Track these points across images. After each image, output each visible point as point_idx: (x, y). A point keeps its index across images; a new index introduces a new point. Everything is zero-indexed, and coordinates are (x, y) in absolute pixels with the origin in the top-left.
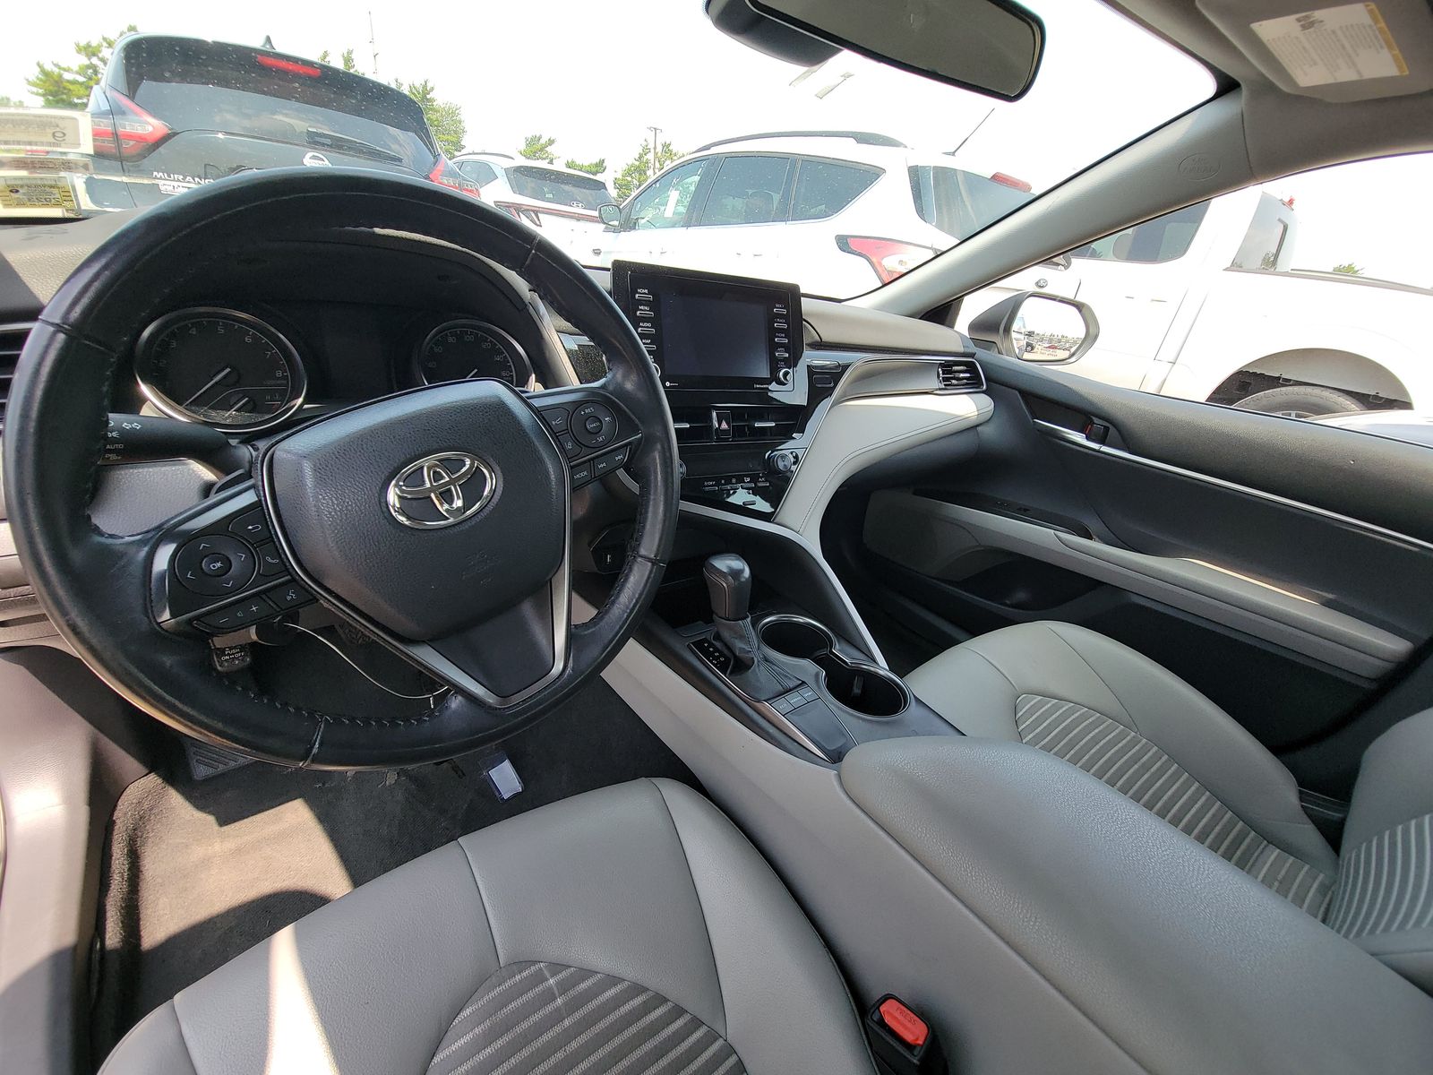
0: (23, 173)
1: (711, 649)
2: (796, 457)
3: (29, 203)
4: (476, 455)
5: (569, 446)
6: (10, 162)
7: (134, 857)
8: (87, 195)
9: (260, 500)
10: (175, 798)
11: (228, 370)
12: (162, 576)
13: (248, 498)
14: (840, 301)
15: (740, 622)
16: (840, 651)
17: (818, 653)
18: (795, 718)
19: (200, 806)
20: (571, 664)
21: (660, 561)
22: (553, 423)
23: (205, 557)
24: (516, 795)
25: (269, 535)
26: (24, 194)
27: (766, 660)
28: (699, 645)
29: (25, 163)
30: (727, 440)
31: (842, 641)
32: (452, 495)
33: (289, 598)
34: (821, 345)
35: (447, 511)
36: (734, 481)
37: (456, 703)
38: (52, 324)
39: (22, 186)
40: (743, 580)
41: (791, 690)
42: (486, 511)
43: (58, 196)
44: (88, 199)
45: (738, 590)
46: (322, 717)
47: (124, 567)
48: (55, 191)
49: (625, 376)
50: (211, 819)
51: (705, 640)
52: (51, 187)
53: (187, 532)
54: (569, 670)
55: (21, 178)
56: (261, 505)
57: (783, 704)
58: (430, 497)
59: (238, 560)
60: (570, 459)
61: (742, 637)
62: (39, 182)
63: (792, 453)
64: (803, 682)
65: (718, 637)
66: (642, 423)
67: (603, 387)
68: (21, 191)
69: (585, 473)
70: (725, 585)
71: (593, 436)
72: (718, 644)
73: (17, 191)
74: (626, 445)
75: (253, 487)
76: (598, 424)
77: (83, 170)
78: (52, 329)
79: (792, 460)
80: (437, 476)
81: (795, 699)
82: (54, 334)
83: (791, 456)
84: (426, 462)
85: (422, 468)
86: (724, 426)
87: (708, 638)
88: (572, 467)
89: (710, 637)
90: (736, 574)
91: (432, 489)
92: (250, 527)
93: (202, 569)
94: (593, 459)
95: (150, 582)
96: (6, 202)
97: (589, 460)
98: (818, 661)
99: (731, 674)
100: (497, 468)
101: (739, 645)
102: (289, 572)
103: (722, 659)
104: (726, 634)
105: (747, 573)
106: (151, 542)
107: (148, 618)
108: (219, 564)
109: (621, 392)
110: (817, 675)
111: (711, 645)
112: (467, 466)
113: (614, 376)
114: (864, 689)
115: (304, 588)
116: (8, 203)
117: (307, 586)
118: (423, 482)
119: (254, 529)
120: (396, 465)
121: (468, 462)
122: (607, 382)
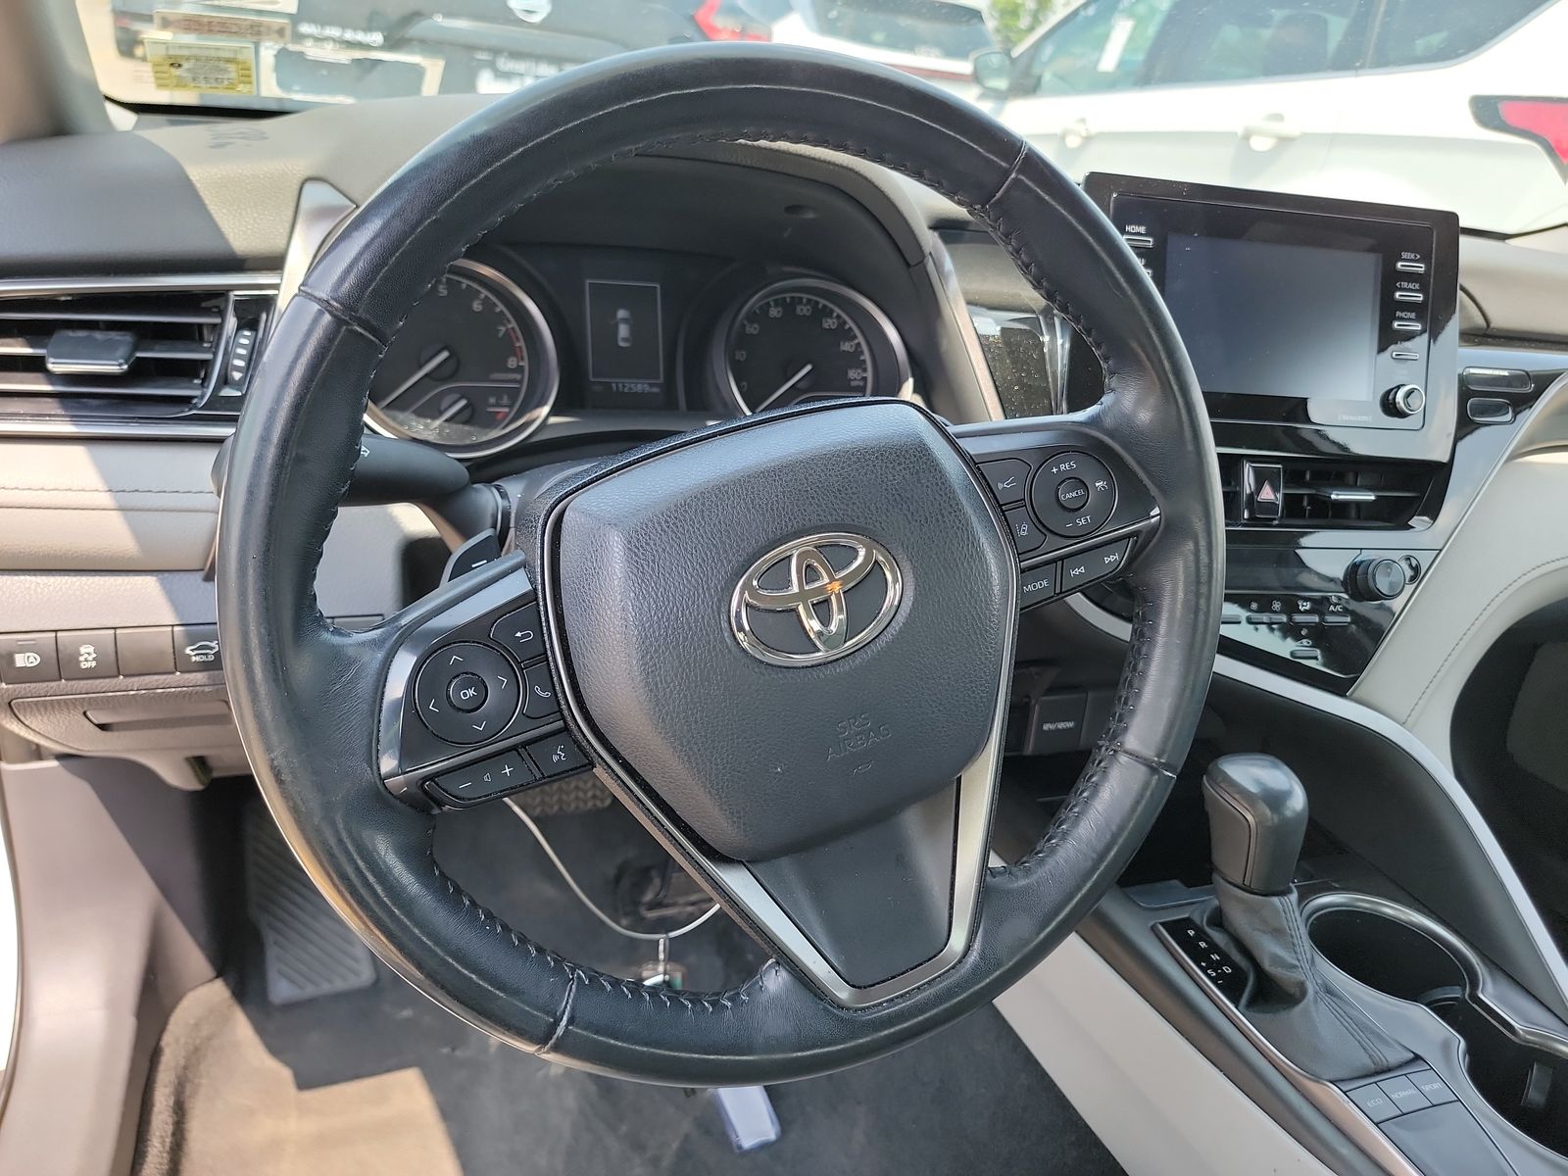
0: (189, 39)
1: (1203, 945)
2: (1416, 569)
3: (193, 85)
4: (874, 539)
5: (1024, 531)
6: (178, 21)
7: (180, 1111)
8: (274, 75)
9: (535, 589)
10: (242, 1027)
11: (445, 355)
12: (397, 703)
13: (517, 585)
14: (1503, 237)
15: (1275, 900)
16: (1499, 998)
17: (1440, 994)
18: (1403, 1135)
19: (275, 1051)
20: (977, 946)
21: (1168, 767)
22: (1000, 486)
23: (454, 678)
24: (764, 1147)
25: (542, 652)
26: (189, 70)
27: (1329, 991)
28: (1177, 929)
29: (200, 24)
30: (1267, 522)
31: (1500, 977)
32: (829, 609)
33: (555, 758)
34: (1482, 335)
35: (820, 634)
36: (1277, 606)
37: (775, 981)
38: (319, 300)
39: (188, 59)
40: (1288, 813)
41: (1389, 1070)
42: (881, 643)
43: (233, 75)
44: (274, 82)
45: (1277, 833)
46: (573, 970)
47: (351, 681)
48: (232, 67)
49: (1139, 402)
50: (286, 1074)
51: (1188, 922)
52: (229, 61)
53: (436, 633)
54: (973, 956)
55: (189, 47)
56: (536, 599)
57: (1377, 1098)
58: (794, 610)
59: (498, 685)
60: (1020, 555)
61: (1278, 933)
62: (213, 53)
63: (1408, 558)
64: (1417, 1058)
65: (1218, 919)
66: (1163, 491)
67: (1094, 422)
68: (186, 65)
69: (1044, 583)
70: (1250, 818)
71: (1071, 514)
72: (1218, 937)
73: (180, 65)
74: (1128, 536)
75: (523, 565)
76: (1081, 492)
77: (276, 36)
78: (316, 307)
79: (1409, 573)
80: (810, 575)
81: (1402, 1092)
82: (320, 313)
83: (1405, 565)
84: (795, 549)
85: (789, 557)
86: (1267, 494)
87: (1196, 919)
88: (1023, 571)
89: (1200, 917)
90: (1275, 800)
91: (802, 596)
92: (519, 634)
93: (448, 697)
94: (1062, 558)
95: (380, 711)
96: (161, 82)
97: (1054, 561)
98: (1444, 1011)
99: (1251, 1004)
100: (907, 566)
101: (1269, 949)
102: (562, 715)
103: (1228, 970)
104: (1239, 919)
105: (1298, 800)
106: (388, 645)
107: (372, 769)
108: (471, 692)
109: (1126, 433)
110: (1446, 1046)
111: (1201, 935)
112: (860, 560)
113: (1117, 401)
114: (1554, 1093)
115: (580, 747)
116: (165, 82)
117: (584, 743)
118: (788, 583)
119: (523, 637)
120: (750, 550)
121: (862, 552)
122: (1104, 411)
